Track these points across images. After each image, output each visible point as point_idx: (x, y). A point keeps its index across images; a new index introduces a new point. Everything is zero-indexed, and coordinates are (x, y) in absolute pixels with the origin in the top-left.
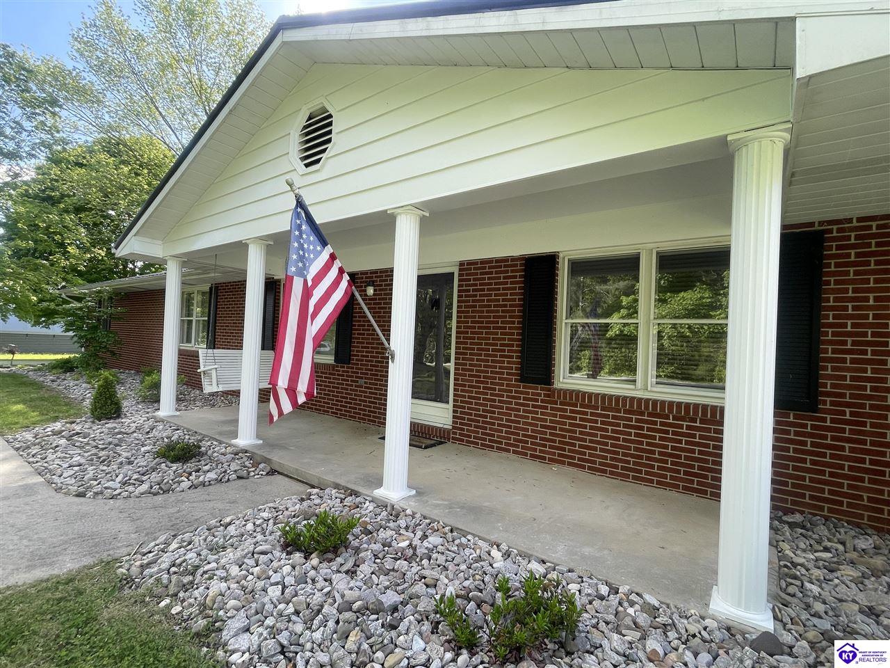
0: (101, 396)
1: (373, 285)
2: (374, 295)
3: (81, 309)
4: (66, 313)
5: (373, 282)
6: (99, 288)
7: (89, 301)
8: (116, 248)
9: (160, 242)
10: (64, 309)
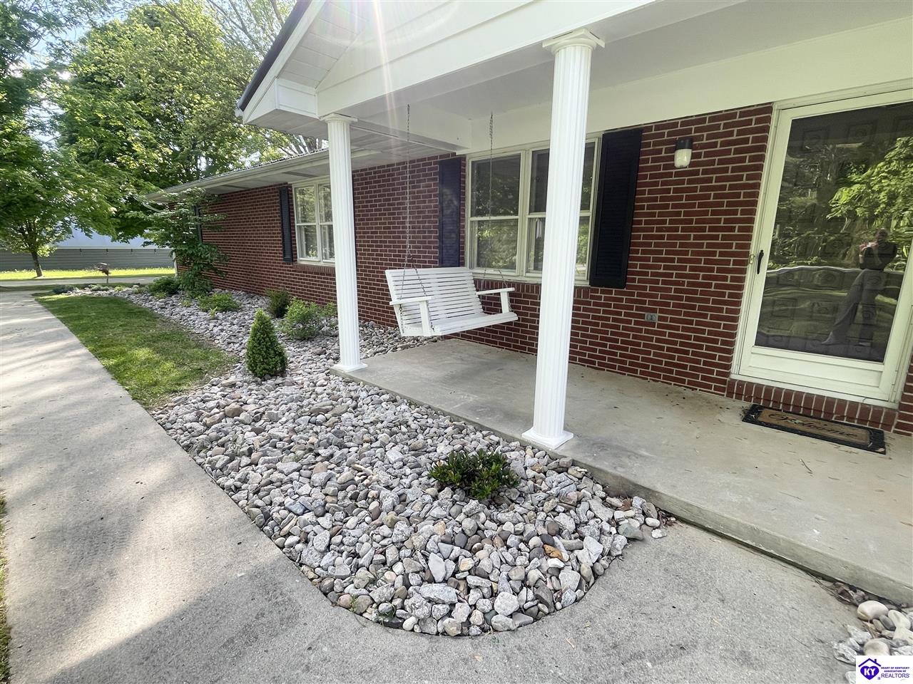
0: (260, 344)
1: (691, 147)
2: (691, 165)
3: (173, 217)
4: (161, 223)
5: (692, 140)
6: (190, 190)
7: (181, 207)
8: (243, 107)
9: (313, 90)
10: (155, 218)
